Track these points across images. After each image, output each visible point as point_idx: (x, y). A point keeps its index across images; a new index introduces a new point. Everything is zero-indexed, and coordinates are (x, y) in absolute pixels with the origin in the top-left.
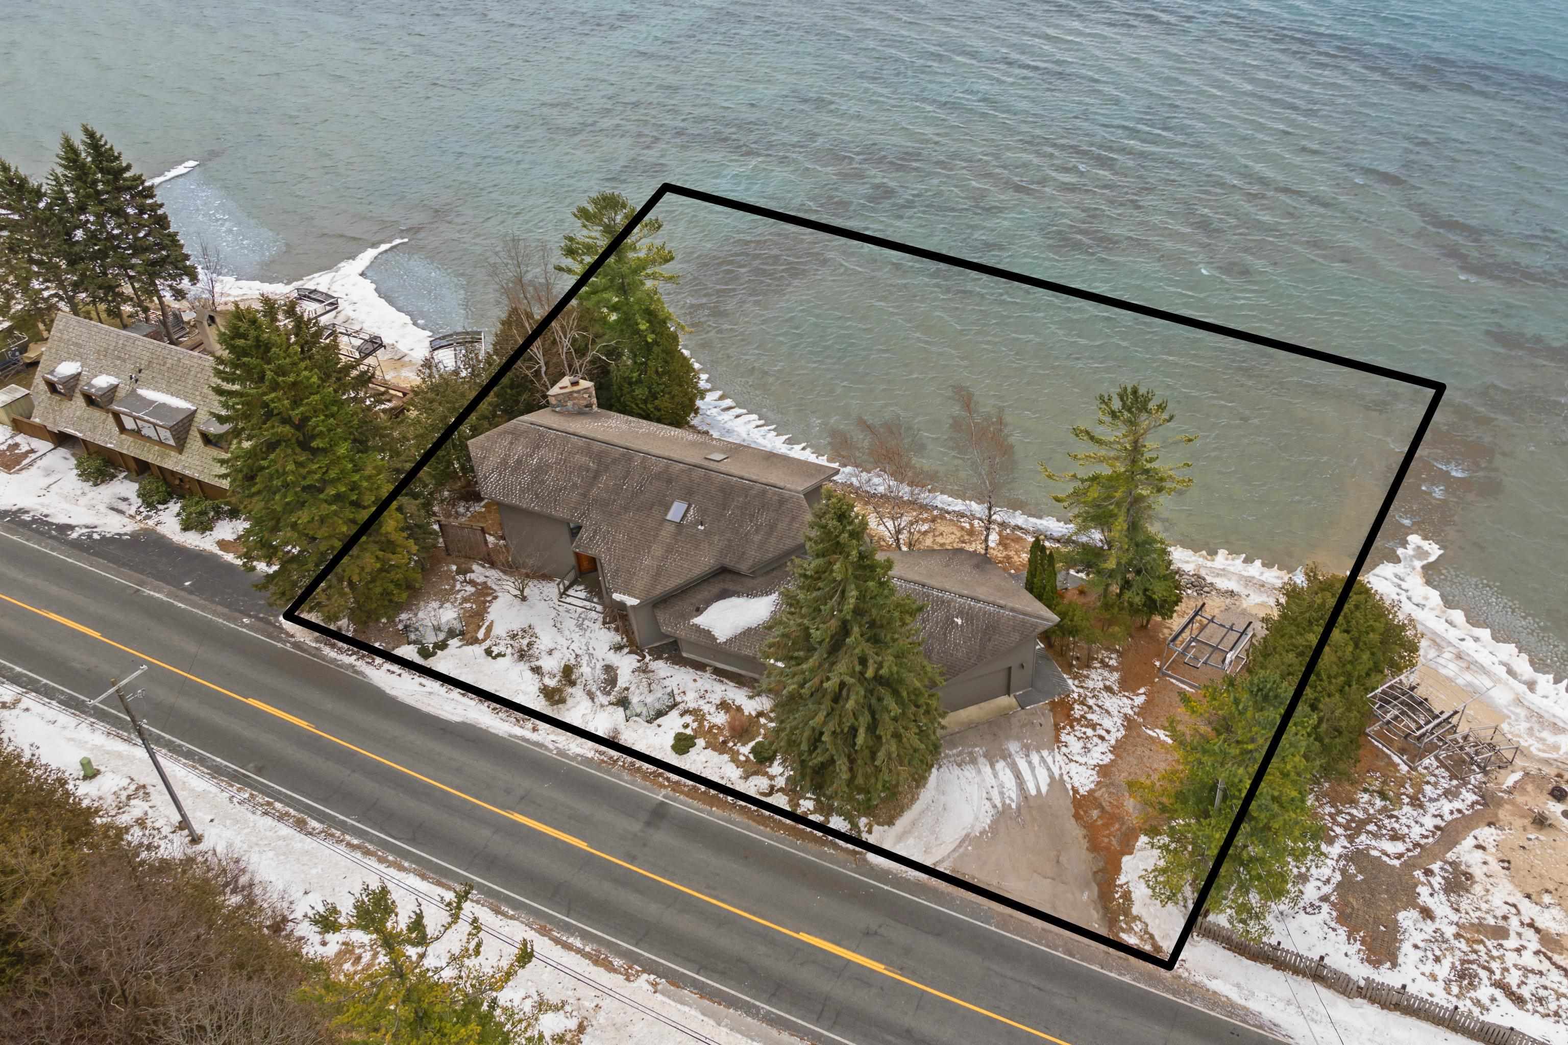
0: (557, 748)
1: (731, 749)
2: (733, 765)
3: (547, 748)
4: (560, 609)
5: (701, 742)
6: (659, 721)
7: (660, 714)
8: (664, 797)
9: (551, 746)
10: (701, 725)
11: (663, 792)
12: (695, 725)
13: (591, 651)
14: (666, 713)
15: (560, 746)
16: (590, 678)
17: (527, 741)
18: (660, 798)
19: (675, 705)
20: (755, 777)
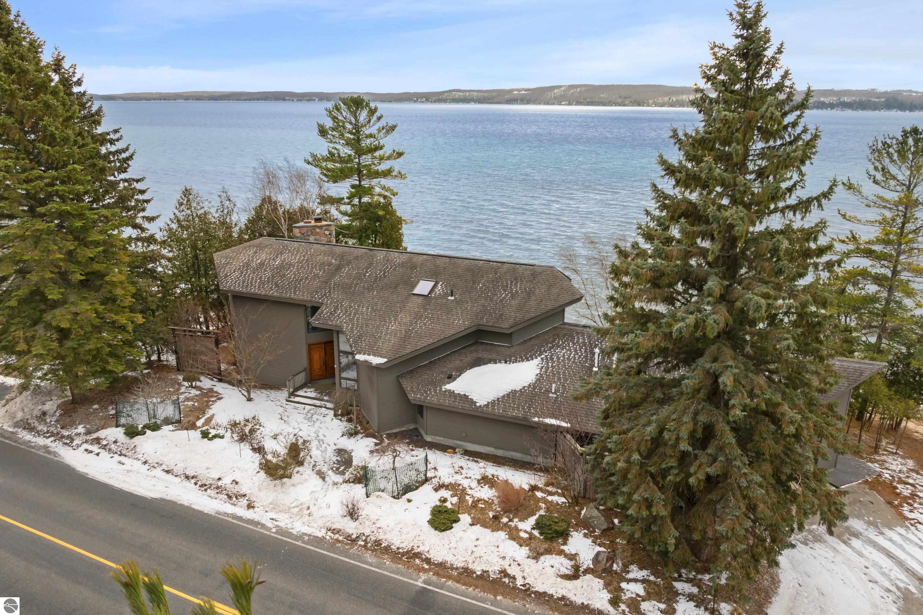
0: (277, 526)
1: (506, 525)
2: (514, 544)
3: (263, 526)
4: (287, 407)
5: (465, 518)
6: (409, 495)
7: (408, 489)
8: (425, 582)
9: (269, 524)
10: (462, 500)
11: (423, 576)
12: (455, 500)
13: (321, 437)
14: (417, 488)
15: (282, 524)
16: (320, 459)
17: (240, 519)
18: (420, 584)
19: (427, 480)
20: (547, 556)
